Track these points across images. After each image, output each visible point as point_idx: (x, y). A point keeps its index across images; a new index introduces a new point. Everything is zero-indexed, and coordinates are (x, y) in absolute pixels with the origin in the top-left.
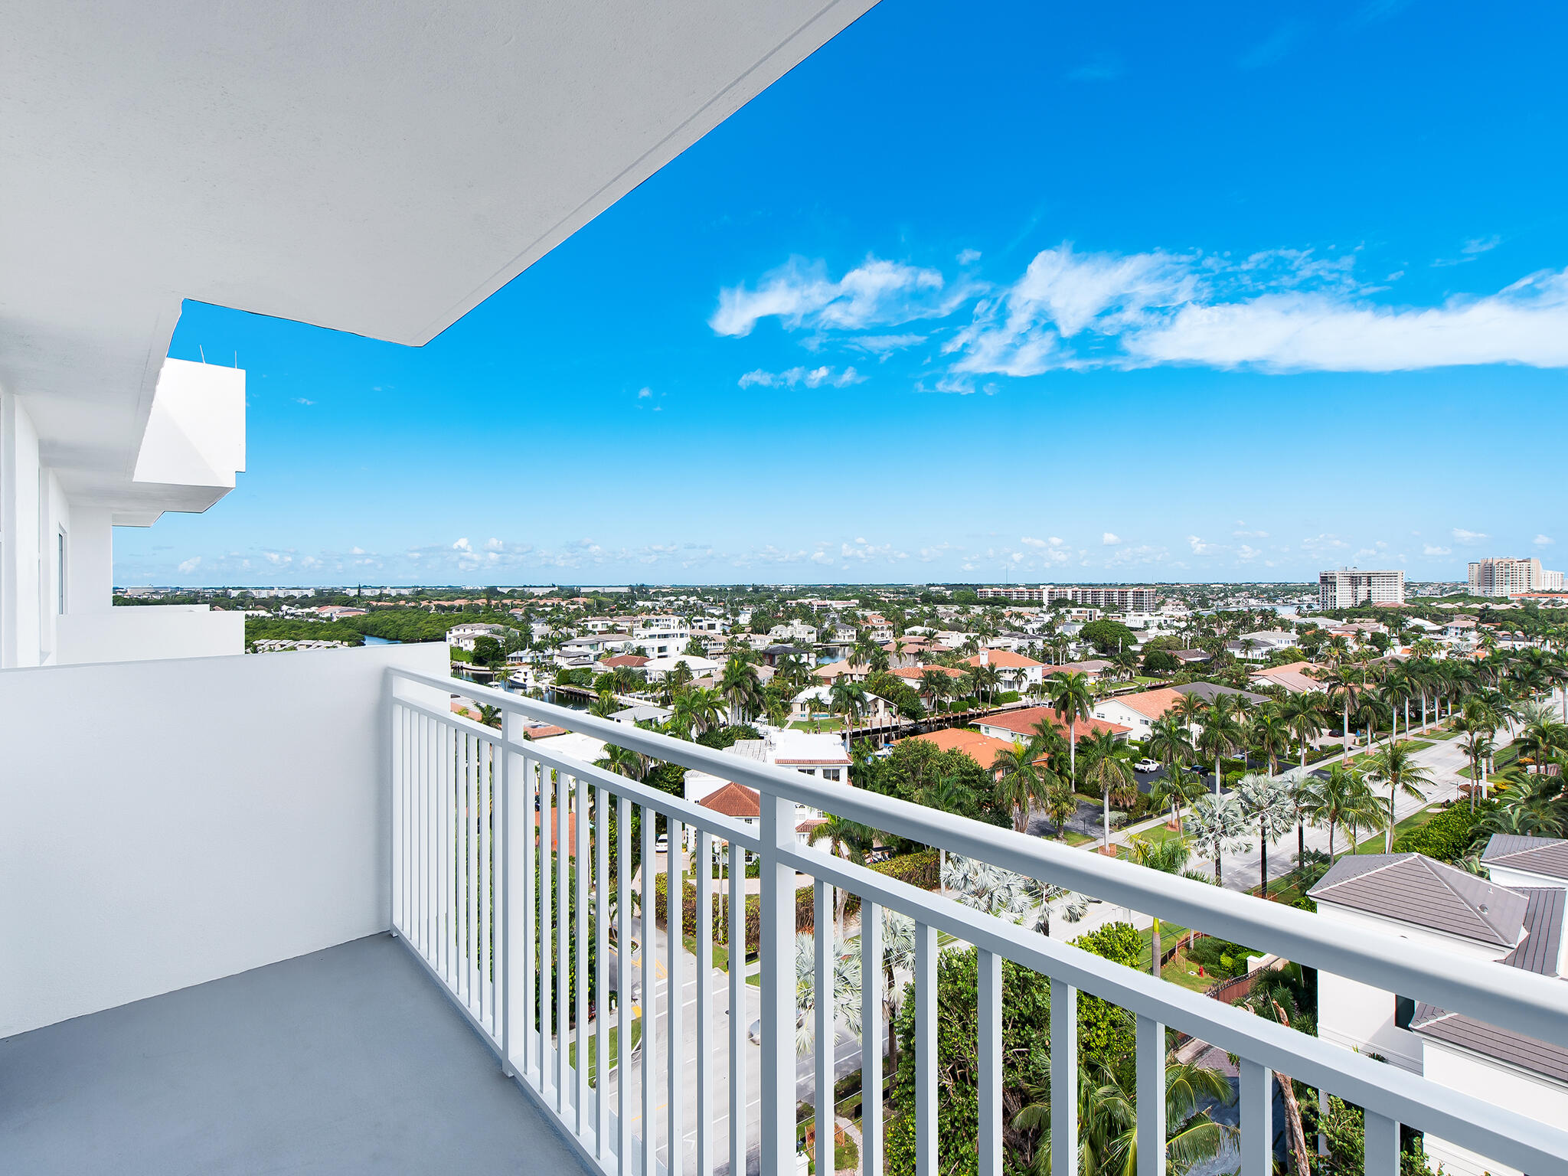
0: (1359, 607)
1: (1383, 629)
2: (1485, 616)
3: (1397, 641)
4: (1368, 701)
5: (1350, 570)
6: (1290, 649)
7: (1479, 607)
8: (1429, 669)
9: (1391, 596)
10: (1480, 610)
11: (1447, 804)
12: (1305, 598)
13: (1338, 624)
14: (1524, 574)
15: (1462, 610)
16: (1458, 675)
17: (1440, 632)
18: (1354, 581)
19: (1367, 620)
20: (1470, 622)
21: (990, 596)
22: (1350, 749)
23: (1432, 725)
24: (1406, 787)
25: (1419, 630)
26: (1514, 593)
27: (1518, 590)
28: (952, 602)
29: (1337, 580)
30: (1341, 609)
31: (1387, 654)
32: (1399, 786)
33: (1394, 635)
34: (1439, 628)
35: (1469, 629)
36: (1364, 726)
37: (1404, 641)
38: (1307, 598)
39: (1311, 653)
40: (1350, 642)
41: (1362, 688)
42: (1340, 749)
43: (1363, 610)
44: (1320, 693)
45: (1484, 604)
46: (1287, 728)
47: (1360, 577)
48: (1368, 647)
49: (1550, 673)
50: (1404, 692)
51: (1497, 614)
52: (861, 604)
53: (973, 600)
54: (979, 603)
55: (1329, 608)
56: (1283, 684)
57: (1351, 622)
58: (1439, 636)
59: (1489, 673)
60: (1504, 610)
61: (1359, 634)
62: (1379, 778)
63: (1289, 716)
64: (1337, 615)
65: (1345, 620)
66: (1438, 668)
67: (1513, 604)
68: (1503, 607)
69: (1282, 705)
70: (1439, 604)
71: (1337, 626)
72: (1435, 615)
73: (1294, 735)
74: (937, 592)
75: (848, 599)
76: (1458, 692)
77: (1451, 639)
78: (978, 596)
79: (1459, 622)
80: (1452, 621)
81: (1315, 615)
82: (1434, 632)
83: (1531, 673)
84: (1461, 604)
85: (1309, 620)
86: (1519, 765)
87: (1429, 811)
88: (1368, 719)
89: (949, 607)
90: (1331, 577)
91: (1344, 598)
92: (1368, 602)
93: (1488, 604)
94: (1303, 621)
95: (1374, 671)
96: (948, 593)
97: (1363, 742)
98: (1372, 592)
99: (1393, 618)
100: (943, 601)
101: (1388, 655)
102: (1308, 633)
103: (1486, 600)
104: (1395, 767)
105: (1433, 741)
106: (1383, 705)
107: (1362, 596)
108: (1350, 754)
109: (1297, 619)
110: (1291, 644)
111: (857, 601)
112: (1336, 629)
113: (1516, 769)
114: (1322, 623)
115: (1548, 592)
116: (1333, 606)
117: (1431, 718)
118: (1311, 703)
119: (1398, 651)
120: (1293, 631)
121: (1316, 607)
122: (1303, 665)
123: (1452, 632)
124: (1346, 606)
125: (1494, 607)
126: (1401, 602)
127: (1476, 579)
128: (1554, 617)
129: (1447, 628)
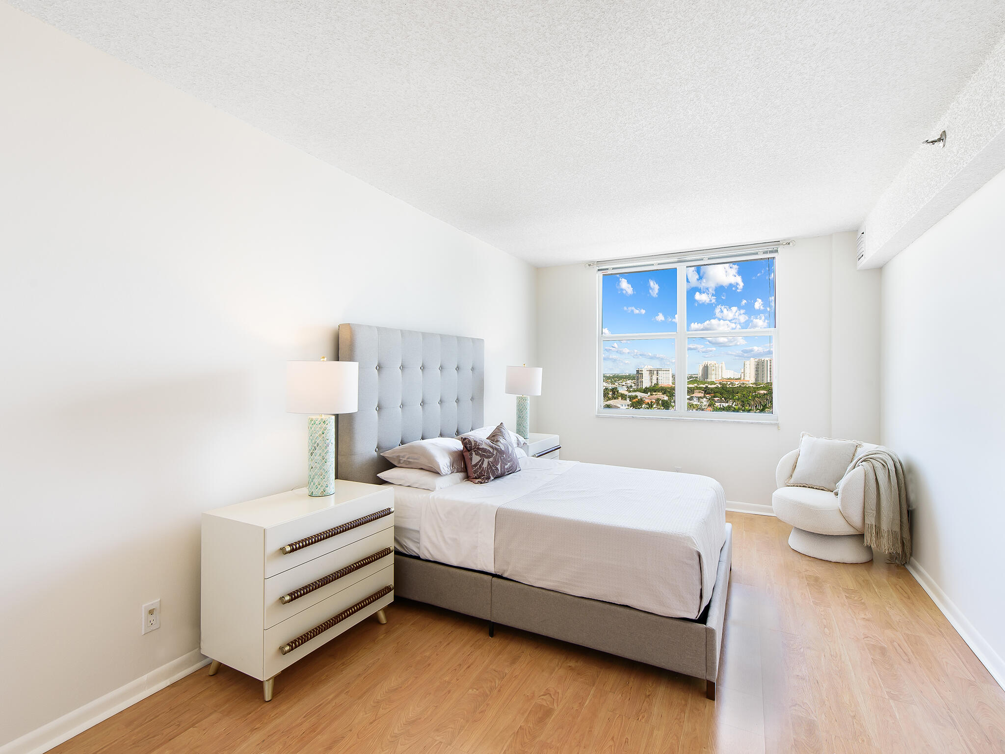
0: (654, 387)
1: (666, 398)
2: (706, 391)
3: (673, 404)
5: (649, 367)
7: (704, 386)
9: (667, 381)
10: (705, 388)
12: (628, 382)
13: (646, 395)
14: (720, 370)
15: (697, 388)
18: (651, 372)
19: (659, 393)
20: (701, 394)
26: (717, 379)
29: (644, 372)
30: (646, 388)
33: (672, 401)
35: (701, 397)
38: (629, 382)
47: (654, 370)
51: (712, 389)
55: (640, 387)
57: (652, 395)
60: (714, 388)
64: (645, 391)
67: (717, 385)
68: (713, 386)
71: (646, 397)
79: (697, 394)
81: (635, 391)
84: (696, 385)
85: (634, 394)
90: (641, 370)
91: (646, 384)
92: (657, 384)
94: (630, 394)
98: (659, 379)
99: (669, 392)
102: (634, 400)
103: (706, 383)
107: (654, 381)
109: (626, 393)
114: (640, 395)
115: (729, 379)
116: (642, 386)
120: (627, 400)
121: (634, 387)
123: (695, 399)
124: (648, 386)
125: (709, 386)
126: (671, 384)
127: (700, 373)
128: (734, 391)
129: (692, 397)
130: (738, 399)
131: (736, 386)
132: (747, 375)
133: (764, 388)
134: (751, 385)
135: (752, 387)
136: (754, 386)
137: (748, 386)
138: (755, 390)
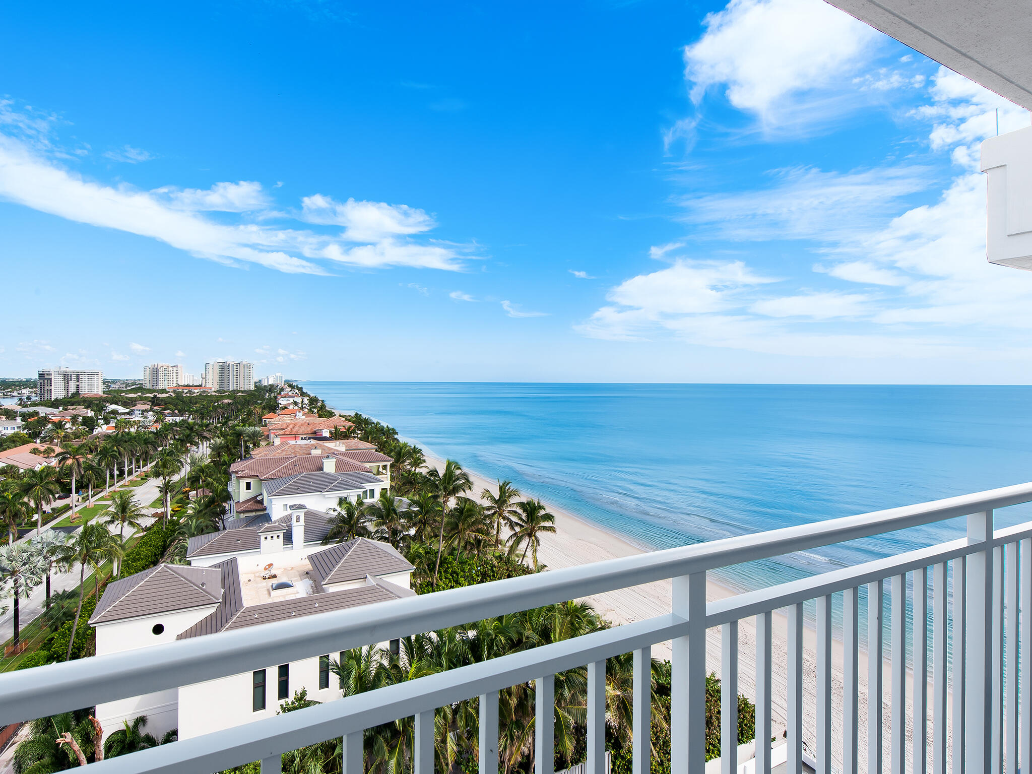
0: (70, 398)
1: (90, 413)
2: (155, 401)
3: (101, 422)
4: (90, 467)
5: (63, 369)
6: (16, 434)
7: (151, 396)
8: (130, 440)
9: (93, 389)
10: (152, 398)
11: (147, 529)
12: (24, 391)
13: (55, 411)
14: (175, 374)
15: (141, 398)
16: (147, 442)
17: (128, 413)
18: (66, 377)
19: (78, 407)
20: (146, 406)
22: (76, 506)
23: (131, 478)
24: (131, 523)
25: (115, 412)
26: (169, 386)
27: (171, 385)
29: (53, 377)
30: (56, 400)
31: (95, 432)
32: (126, 524)
33: (100, 417)
34: (128, 410)
35: (146, 411)
36: (87, 487)
37: (107, 422)
38: (26, 392)
39: (35, 435)
40: (68, 425)
41: (86, 458)
42: (68, 508)
43: (73, 400)
44: (49, 467)
45: (154, 394)
46: (26, 499)
47: (71, 375)
48: (81, 427)
49: (197, 435)
50: (114, 457)
51: (162, 400)
55: (46, 399)
56: (16, 464)
57: (66, 410)
58: (128, 416)
59: (164, 438)
60: (165, 398)
61: (74, 417)
62: (112, 522)
63: (27, 489)
64: (55, 404)
65: (61, 408)
66: (135, 438)
67: (169, 394)
68: (164, 395)
69: (19, 482)
70: (127, 394)
71: (55, 412)
72: (125, 402)
73: (32, 504)
76: (146, 453)
77: (137, 417)
79: (140, 407)
80: (135, 406)
81: (34, 404)
82: (124, 414)
83: (188, 435)
84: (140, 394)
85: (31, 409)
86: (184, 493)
87: (135, 536)
88: (89, 481)
90: (48, 374)
91: (58, 391)
92: (77, 393)
93: (157, 394)
94: (25, 410)
95: (89, 445)
97: (86, 499)
98: (80, 386)
99: (97, 405)
101: (97, 433)
102: (32, 419)
103: (154, 391)
104: (125, 511)
105: (132, 489)
106: (100, 469)
107: (72, 389)
108: (76, 509)
109: (19, 409)
110: (16, 430)
112: (55, 415)
113: (182, 496)
114: (43, 411)
115: (187, 386)
116: (49, 397)
117: (130, 473)
118: (47, 476)
119: (103, 429)
120: (19, 420)
121: (34, 399)
122: (31, 446)
123: (137, 413)
124: (61, 397)
125: (159, 395)
126: (101, 393)
127: (148, 378)
128: (192, 401)
129: (133, 411)
130: (196, 411)
131: (195, 395)
132: (210, 381)
133: (228, 397)
134: (214, 394)
135: (215, 395)
136: (217, 394)
137: (209, 395)
138: (218, 399)
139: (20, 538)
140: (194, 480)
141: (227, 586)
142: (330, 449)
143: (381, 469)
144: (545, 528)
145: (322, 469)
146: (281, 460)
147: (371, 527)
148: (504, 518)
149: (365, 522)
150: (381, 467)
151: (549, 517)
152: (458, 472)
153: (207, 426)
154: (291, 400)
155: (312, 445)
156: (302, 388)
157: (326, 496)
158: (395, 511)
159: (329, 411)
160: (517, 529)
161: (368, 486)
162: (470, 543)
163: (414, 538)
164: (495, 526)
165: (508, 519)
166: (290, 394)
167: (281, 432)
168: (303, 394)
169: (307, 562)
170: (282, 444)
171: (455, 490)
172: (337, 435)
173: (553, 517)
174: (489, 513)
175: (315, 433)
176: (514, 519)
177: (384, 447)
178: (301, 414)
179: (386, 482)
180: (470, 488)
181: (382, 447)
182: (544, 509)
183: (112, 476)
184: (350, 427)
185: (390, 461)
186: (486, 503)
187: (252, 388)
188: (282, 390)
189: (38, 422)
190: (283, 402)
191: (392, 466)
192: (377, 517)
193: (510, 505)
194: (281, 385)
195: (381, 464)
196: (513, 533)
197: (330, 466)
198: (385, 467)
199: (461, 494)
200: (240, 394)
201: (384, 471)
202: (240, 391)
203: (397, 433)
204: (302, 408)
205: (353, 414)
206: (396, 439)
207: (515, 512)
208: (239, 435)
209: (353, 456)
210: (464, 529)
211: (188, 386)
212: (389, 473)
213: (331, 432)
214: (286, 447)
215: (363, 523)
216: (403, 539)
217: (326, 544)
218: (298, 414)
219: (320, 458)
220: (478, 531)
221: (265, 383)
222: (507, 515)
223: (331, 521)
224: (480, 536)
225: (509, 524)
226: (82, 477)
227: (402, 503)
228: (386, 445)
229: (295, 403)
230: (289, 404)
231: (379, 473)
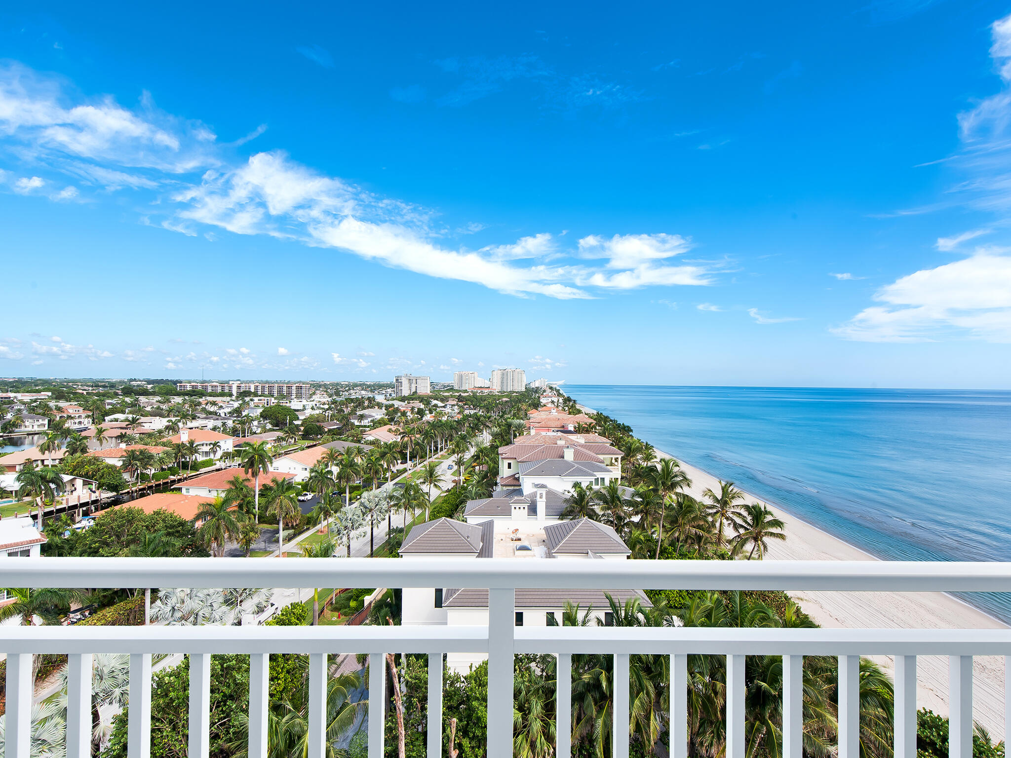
0: (412, 395)
1: (422, 406)
2: (460, 398)
3: (427, 412)
4: (417, 444)
5: (409, 375)
6: (382, 418)
7: (458, 394)
8: (441, 425)
9: (425, 389)
10: (458, 396)
11: (448, 491)
12: (388, 390)
13: (403, 404)
14: (473, 379)
15: (452, 396)
16: (452, 428)
17: (444, 407)
18: (410, 381)
19: (416, 401)
20: (454, 401)
21: (188, 389)
22: (410, 470)
23: (442, 453)
24: (435, 485)
25: (436, 406)
26: (469, 388)
27: (471, 386)
28: (153, 394)
29: (403, 381)
30: (404, 396)
31: (424, 419)
32: (432, 485)
33: (427, 409)
34: (443, 405)
35: (454, 405)
36: (415, 457)
37: (431, 412)
38: (389, 390)
39: (391, 420)
40: (409, 414)
41: (415, 437)
42: (405, 470)
43: (414, 397)
44: (396, 442)
46: (382, 462)
47: (413, 379)
48: (416, 415)
49: (483, 424)
50: (432, 437)
51: (464, 397)
52: (54, 396)
53: (173, 392)
54: (179, 394)
55: (399, 396)
56: (379, 438)
57: (409, 403)
58: (444, 409)
59: (462, 426)
60: (466, 396)
61: (413, 409)
62: (424, 483)
63: (383, 455)
66: (444, 424)
67: (469, 393)
68: (466, 394)
69: (379, 450)
70: (443, 393)
72: (442, 399)
73: (385, 466)
74: (138, 386)
75: (39, 391)
76: (451, 435)
77: (448, 410)
78: (178, 389)
79: (451, 402)
80: (448, 401)
81: (393, 399)
82: (441, 407)
83: (477, 424)
84: (451, 393)
85: (391, 402)
86: (472, 467)
87: (441, 495)
88: (417, 453)
89: (151, 397)
90: (400, 379)
91: (406, 392)
92: (416, 392)
93: (461, 393)
94: (388, 403)
95: (420, 428)
96: (150, 386)
97: (415, 465)
98: (418, 387)
99: (426, 400)
100: (145, 393)
102: (390, 409)
103: (460, 391)
104: (431, 476)
105: (442, 461)
106: (423, 445)
107: (413, 390)
108: (410, 472)
109: (385, 402)
110: (382, 416)
111: (50, 394)
112: (403, 407)
113: (472, 469)
114: (397, 404)
116: (401, 395)
117: (441, 450)
118: (393, 447)
119: (428, 417)
120: (384, 408)
121: (393, 395)
122: (388, 427)
123: (448, 406)
124: (406, 395)
125: (463, 394)
126: (429, 392)
127: (456, 381)
128: (482, 399)
129: (446, 405)
130: (484, 407)
131: (485, 394)
132: (495, 384)
133: (507, 396)
134: (497, 394)
136: (499, 394)
137: (494, 394)
138: (500, 397)
139: (379, 487)
140: (476, 457)
141: (485, 541)
142: (572, 440)
143: (613, 461)
144: (772, 534)
145: (563, 457)
146: (534, 447)
147: (598, 510)
148: (727, 519)
149: (594, 505)
150: (613, 459)
151: (777, 523)
152: (676, 469)
153: (489, 418)
154: (550, 400)
155: (559, 437)
156: (559, 390)
157: (565, 480)
158: (618, 498)
159: (578, 410)
160: (742, 531)
161: (599, 475)
162: (691, 537)
163: (637, 525)
164: (718, 525)
165: (732, 520)
166: (550, 394)
167: (537, 425)
168: (559, 395)
169: (543, 532)
170: (537, 434)
171: (673, 486)
172: (579, 430)
173: (782, 523)
174: (711, 511)
175: (563, 427)
176: (739, 521)
177: (620, 442)
178: (555, 411)
179: (616, 473)
180: (688, 485)
181: (617, 443)
182: (772, 515)
183: (431, 450)
184: (591, 424)
185: (620, 454)
186: (708, 501)
187: (524, 389)
188: (544, 391)
189: (393, 411)
190: (543, 401)
191: (623, 459)
192: (604, 502)
193: (733, 506)
194: (544, 387)
195: (614, 457)
196: (737, 534)
197: (569, 455)
198: (616, 460)
199: (678, 490)
200: (515, 394)
201: (616, 463)
202: (514, 392)
203: (632, 431)
204: (558, 406)
205: (595, 412)
206: (631, 435)
207: (740, 514)
208: (509, 426)
209: (589, 448)
210: (684, 523)
211: (481, 387)
212: (620, 465)
213: (575, 428)
214: (539, 437)
215: (592, 506)
216: (627, 524)
217: (562, 520)
218: (552, 411)
219: (562, 447)
220: (699, 527)
221: (533, 386)
222: (731, 515)
223: (566, 501)
224: (701, 533)
225: (732, 526)
226: (413, 450)
227: (625, 493)
228: (621, 440)
229: (553, 402)
230: (547, 403)
231: (612, 464)
